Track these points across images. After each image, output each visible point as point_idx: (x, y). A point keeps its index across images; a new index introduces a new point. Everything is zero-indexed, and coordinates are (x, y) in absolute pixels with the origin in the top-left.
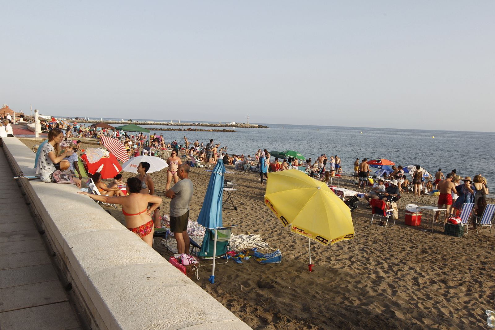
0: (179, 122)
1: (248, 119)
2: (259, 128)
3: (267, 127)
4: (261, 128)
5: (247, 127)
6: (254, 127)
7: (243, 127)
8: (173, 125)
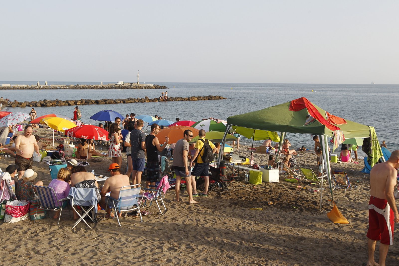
0: (46, 84)
1: (138, 77)
2: (156, 88)
3: (165, 88)
4: (159, 88)
5: (142, 88)
6: (150, 87)
7: (136, 88)
8: (43, 89)
